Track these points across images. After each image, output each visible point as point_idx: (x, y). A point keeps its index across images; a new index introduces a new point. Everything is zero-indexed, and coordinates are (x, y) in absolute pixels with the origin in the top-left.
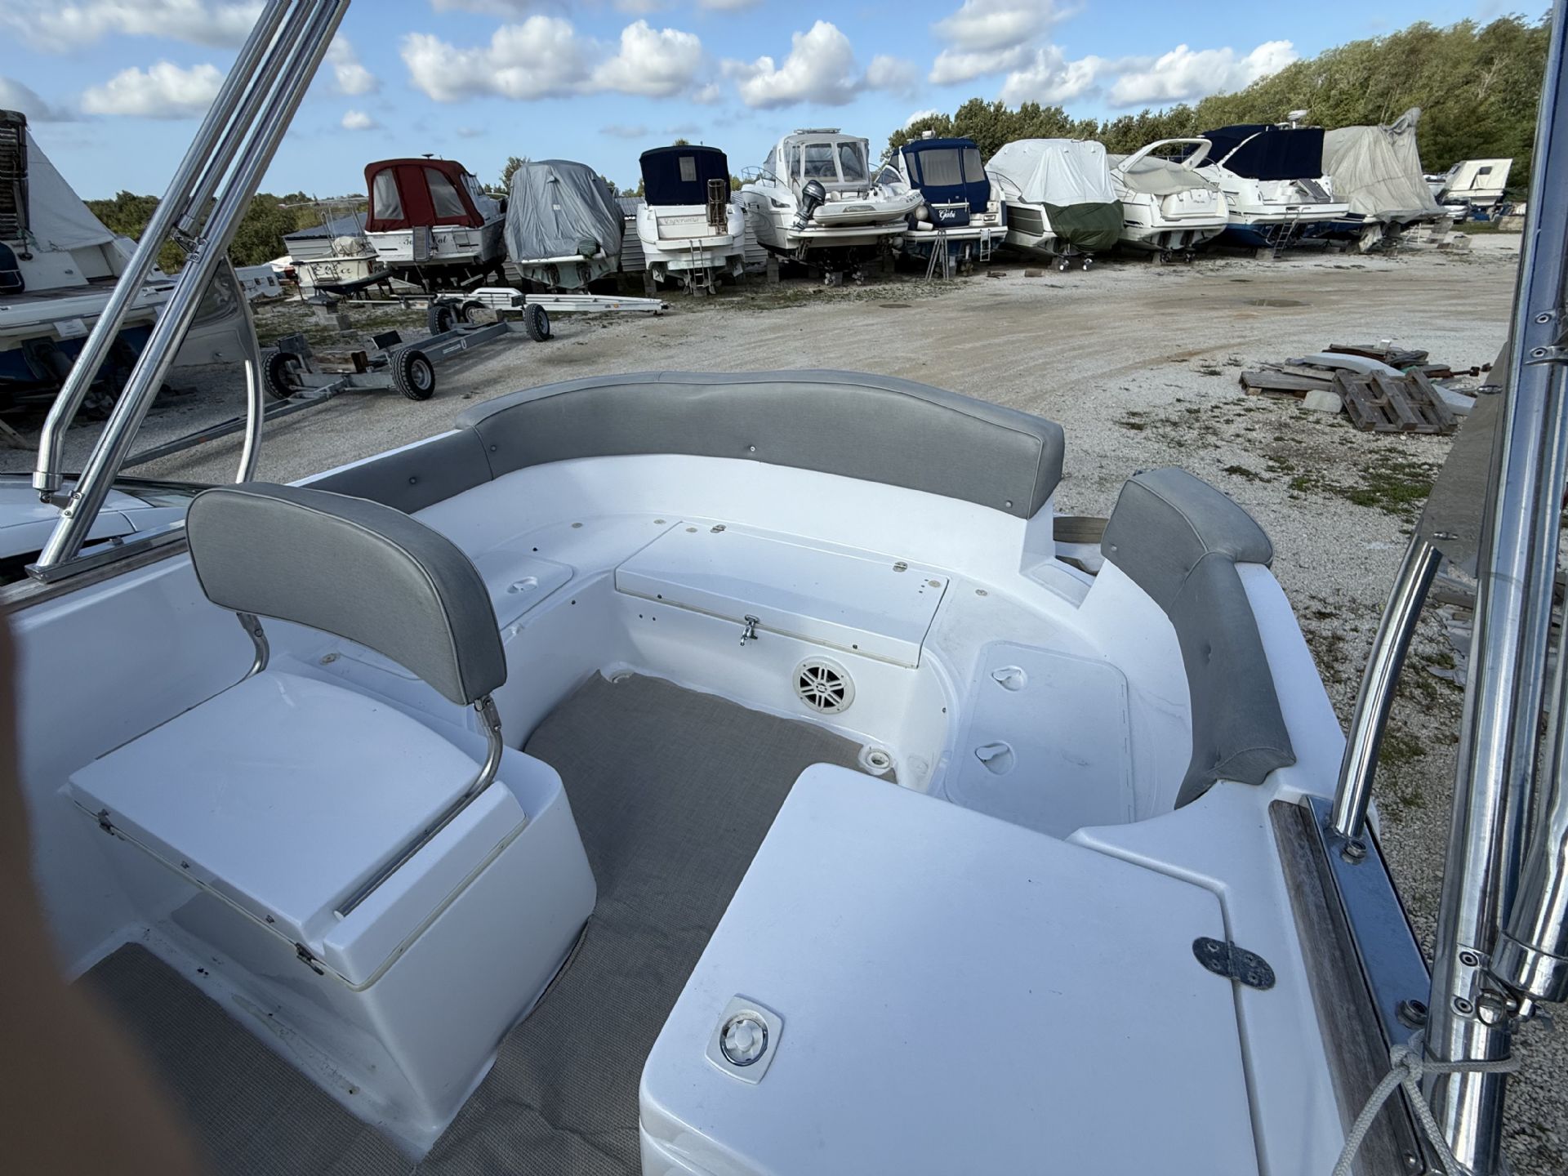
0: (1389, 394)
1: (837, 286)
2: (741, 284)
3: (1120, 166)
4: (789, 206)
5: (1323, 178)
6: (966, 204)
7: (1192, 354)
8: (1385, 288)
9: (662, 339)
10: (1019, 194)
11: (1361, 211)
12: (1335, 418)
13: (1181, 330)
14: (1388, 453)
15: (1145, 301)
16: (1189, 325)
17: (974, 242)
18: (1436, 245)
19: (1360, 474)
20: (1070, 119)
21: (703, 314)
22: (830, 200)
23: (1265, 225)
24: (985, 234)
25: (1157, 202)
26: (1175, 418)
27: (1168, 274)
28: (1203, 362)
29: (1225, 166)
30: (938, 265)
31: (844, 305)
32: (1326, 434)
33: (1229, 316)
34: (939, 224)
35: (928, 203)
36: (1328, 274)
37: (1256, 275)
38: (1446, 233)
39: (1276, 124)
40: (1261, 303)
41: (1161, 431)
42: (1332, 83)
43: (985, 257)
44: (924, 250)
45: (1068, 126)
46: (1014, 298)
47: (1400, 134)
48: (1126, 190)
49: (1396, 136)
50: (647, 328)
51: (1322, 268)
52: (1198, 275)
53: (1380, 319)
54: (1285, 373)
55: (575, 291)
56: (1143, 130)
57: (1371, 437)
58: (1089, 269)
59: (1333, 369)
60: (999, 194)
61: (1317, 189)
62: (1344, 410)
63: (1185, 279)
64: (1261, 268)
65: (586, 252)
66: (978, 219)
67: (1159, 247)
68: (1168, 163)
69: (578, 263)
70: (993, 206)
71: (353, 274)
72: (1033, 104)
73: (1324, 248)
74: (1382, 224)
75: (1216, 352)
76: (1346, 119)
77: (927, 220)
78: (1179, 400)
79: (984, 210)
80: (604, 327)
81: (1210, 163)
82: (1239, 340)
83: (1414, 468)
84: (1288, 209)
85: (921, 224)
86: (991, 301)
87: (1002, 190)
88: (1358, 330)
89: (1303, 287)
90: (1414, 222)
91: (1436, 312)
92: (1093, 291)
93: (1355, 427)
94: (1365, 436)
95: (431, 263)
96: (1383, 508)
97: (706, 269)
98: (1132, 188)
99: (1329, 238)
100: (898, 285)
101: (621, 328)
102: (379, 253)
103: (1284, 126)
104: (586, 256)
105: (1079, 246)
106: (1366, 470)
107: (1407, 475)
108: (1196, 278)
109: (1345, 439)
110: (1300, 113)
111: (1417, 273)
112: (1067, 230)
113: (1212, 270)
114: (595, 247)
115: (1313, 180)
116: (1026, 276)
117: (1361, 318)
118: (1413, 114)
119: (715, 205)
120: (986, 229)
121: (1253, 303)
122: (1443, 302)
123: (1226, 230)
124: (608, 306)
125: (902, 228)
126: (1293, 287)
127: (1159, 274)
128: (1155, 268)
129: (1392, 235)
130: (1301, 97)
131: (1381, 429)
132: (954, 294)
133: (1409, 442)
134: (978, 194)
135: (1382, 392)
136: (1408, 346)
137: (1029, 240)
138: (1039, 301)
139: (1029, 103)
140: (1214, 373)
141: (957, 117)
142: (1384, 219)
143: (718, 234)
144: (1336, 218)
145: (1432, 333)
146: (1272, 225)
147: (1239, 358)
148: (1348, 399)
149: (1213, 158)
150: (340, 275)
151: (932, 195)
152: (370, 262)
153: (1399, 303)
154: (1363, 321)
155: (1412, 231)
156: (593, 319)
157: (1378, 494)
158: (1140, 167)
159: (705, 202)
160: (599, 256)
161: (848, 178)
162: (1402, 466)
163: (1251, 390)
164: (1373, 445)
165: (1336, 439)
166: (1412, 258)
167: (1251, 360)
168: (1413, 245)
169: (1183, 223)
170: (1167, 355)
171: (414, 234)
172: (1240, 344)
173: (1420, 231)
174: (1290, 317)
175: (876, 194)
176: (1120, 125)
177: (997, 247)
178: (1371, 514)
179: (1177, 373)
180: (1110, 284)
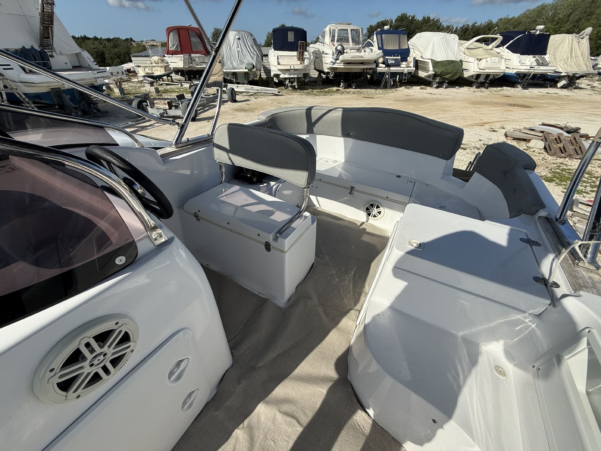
0: (564, 143)
1: (345, 88)
2: (308, 85)
3: (463, 46)
4: (329, 54)
5: (547, 55)
6: (399, 57)
7: (486, 123)
8: (566, 103)
9: (278, 104)
10: (421, 55)
11: (561, 70)
12: (541, 151)
13: (483, 114)
14: (560, 165)
15: (468, 102)
16: (485, 112)
17: (401, 74)
18: (590, 87)
19: (549, 171)
20: (442, 24)
21: (293, 96)
22: (346, 53)
23: (520, 74)
24: (406, 71)
25: (477, 61)
26: (478, 146)
27: (478, 92)
28: (490, 127)
29: (506, 48)
30: (386, 82)
31: (348, 96)
32: (537, 156)
33: (502, 110)
34: (388, 66)
35: (384, 56)
36: (544, 95)
37: (513, 94)
38: (595, 82)
39: (531, 31)
40: (514, 105)
41: (473, 151)
42: (555, 15)
43: (405, 80)
44: (380, 76)
45: (441, 27)
46: (415, 97)
47: (582, 38)
48: (465, 55)
49: (580, 39)
50: (272, 100)
51: (541, 93)
52: (490, 93)
53: (563, 115)
54: (523, 133)
55: (243, 84)
56: (473, 31)
57: (554, 158)
58: (446, 88)
59: (542, 132)
60: (414, 55)
61: (544, 59)
62: (545, 148)
63: (485, 94)
64: (517, 92)
65: (249, 68)
66: (404, 64)
67: (475, 81)
68: (483, 45)
69: (245, 73)
70: (410, 59)
71: (158, 72)
72: (428, 17)
73: (543, 85)
74: (569, 76)
75: (495, 123)
76: (559, 31)
77: (383, 63)
78: (480, 140)
79: (406, 60)
80: (256, 98)
81: (501, 46)
82: (505, 119)
83: (570, 170)
84: (531, 67)
85: (380, 65)
86: (406, 98)
87: (415, 52)
88: (553, 118)
89: (532, 100)
90: (582, 76)
91: (586, 113)
92: (447, 96)
93: (548, 154)
94: (552, 158)
95: (190, 69)
96: (556, 183)
97: (295, 78)
98: (467, 55)
99: (545, 81)
100: (370, 90)
101: (262, 99)
102: (170, 63)
103: (534, 32)
104: (249, 70)
105: (443, 78)
106: (551, 170)
107: (567, 173)
108: (489, 94)
109: (544, 158)
110: (541, 27)
111: (580, 98)
112: (439, 71)
113: (496, 91)
114: (252, 67)
115: (543, 56)
116: (420, 89)
117: (555, 114)
118: (589, 30)
119: (300, 52)
120: (406, 68)
121: (511, 105)
122: (590, 110)
123: (504, 75)
124: (258, 90)
125: (374, 66)
126: (528, 100)
127: (474, 92)
128: (473, 89)
129: (572, 81)
130: (541, 20)
131: (558, 156)
132: (392, 94)
133: (569, 161)
134: (404, 54)
135: (561, 142)
136: (573, 126)
137: (422, 74)
138: (425, 99)
139: (426, 16)
140: (494, 131)
141: (396, 21)
142: (570, 74)
143: (301, 64)
144: (550, 73)
145: (583, 122)
146: (523, 74)
147: (504, 126)
148: (547, 143)
149: (502, 44)
150: (154, 72)
151: (386, 53)
152: (165, 67)
153: (571, 109)
154: (555, 115)
155: (580, 80)
156: (251, 95)
157: (555, 178)
158: (471, 47)
159: (297, 50)
160: (254, 70)
161: (354, 44)
162: (565, 170)
163: (509, 138)
164: (555, 161)
165: (540, 158)
166: (579, 91)
167: (509, 128)
168: (580, 86)
169: (487, 71)
170: (476, 123)
171: (184, 57)
172: (505, 121)
173: (584, 81)
174: (526, 112)
175: (365, 51)
176: (464, 28)
177: (410, 76)
178: (551, 185)
179: (480, 130)
180: (454, 94)
